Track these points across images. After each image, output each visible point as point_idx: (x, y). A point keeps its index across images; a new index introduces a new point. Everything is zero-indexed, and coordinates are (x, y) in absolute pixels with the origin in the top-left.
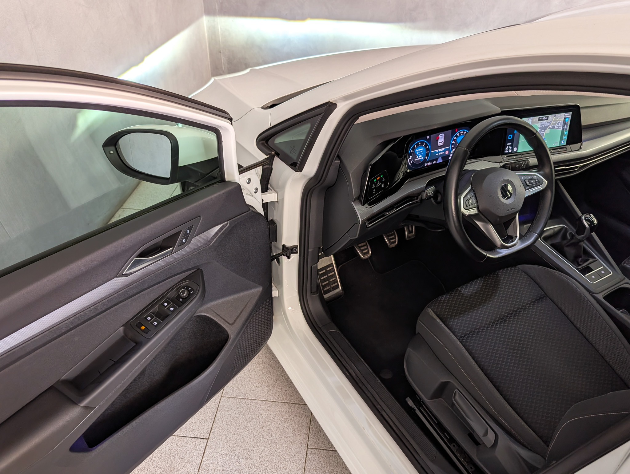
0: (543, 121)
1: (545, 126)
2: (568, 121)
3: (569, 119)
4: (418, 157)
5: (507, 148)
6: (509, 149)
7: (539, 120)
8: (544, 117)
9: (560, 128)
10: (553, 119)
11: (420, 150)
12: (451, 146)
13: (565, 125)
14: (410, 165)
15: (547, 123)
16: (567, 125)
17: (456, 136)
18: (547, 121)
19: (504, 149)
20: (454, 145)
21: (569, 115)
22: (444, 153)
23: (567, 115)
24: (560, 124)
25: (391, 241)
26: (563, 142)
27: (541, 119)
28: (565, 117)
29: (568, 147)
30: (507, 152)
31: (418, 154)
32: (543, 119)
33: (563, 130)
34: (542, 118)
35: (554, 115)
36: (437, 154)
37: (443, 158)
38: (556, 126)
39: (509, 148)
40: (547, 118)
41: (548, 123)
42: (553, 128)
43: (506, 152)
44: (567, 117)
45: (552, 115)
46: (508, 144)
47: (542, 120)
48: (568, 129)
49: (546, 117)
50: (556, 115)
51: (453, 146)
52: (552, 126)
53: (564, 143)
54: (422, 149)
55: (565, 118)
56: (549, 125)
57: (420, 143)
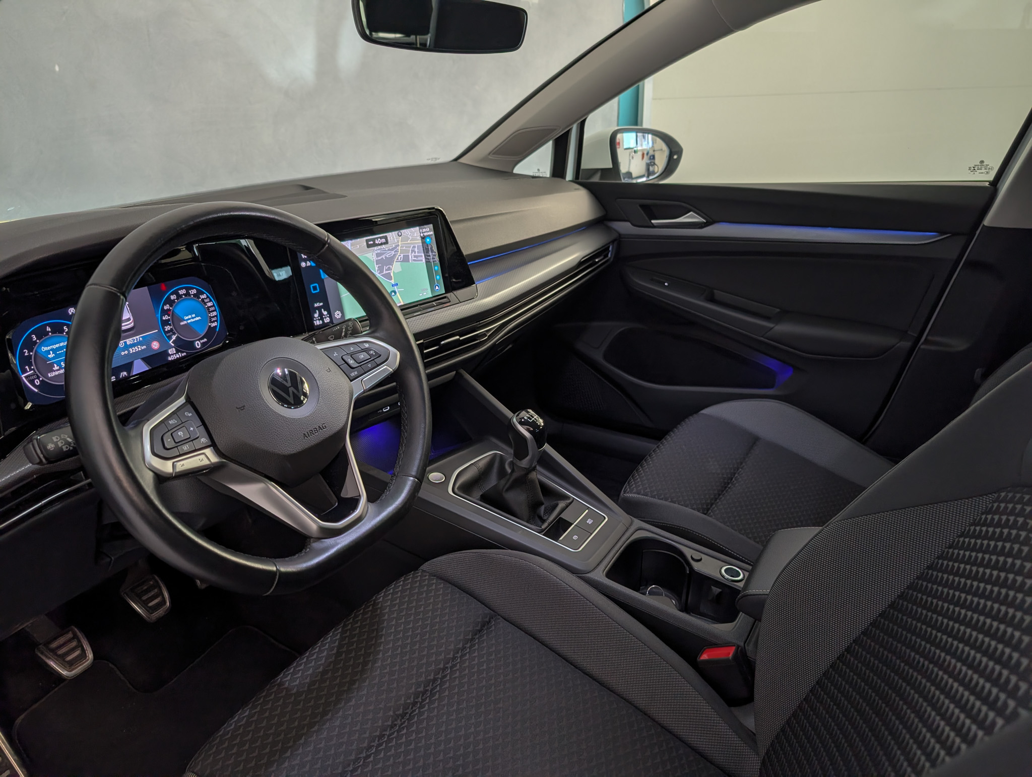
0: (379, 247)
1: (385, 257)
2: (432, 242)
3: (431, 239)
4: (56, 368)
5: (316, 315)
6: (321, 317)
7: (369, 246)
8: (377, 238)
9: (419, 258)
10: (398, 241)
11: (57, 346)
12: (164, 329)
13: (428, 252)
14: (36, 390)
15: (389, 250)
16: (432, 251)
17: (171, 303)
18: (387, 246)
19: (311, 319)
20: (170, 325)
21: (428, 230)
22: (145, 347)
23: (424, 230)
24: (416, 250)
25: (150, 604)
26: (437, 288)
27: (372, 242)
28: (422, 235)
29: (450, 295)
30: (321, 322)
31: (54, 358)
32: (377, 242)
33: (428, 262)
34: (374, 240)
35: (397, 232)
36: (123, 353)
37: (146, 360)
38: (410, 256)
39: (321, 315)
40: (383, 240)
41: (392, 249)
42: (406, 259)
43: (318, 323)
44: (426, 234)
45: (393, 233)
46: (316, 305)
47: (375, 245)
48: (437, 259)
49: (381, 238)
50: (403, 231)
51: (168, 328)
52: (402, 255)
53: (440, 289)
54: (62, 344)
55: (423, 238)
56: (395, 255)
57: (48, 329)
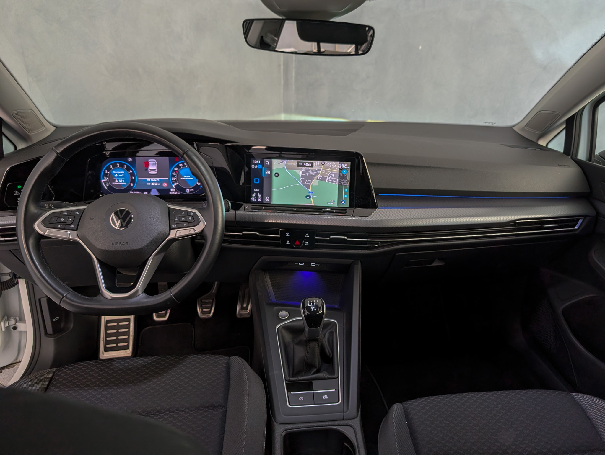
0: (306, 168)
1: (309, 175)
2: (347, 173)
3: (347, 171)
4: (117, 181)
5: (254, 195)
6: (257, 197)
7: (298, 166)
8: (306, 163)
9: (334, 181)
10: (321, 168)
11: (120, 172)
12: (171, 179)
13: (342, 178)
14: (106, 188)
15: (312, 171)
16: (346, 179)
17: (179, 167)
18: (311, 168)
19: (250, 196)
20: (175, 178)
21: (346, 166)
22: (159, 184)
23: (343, 165)
24: (333, 175)
25: (204, 310)
26: (343, 202)
27: (301, 164)
28: (340, 167)
29: (350, 211)
30: (256, 200)
31: (117, 177)
32: (305, 164)
33: (340, 185)
34: (303, 163)
35: (321, 162)
36: (148, 184)
37: (158, 190)
38: (327, 179)
39: (257, 196)
40: (310, 165)
41: (315, 171)
42: (324, 179)
43: (253, 199)
44: (343, 167)
45: (318, 162)
46: (255, 190)
47: (303, 166)
48: (348, 184)
49: (308, 163)
50: (326, 162)
51: (174, 179)
52: (321, 176)
53: (345, 203)
54: (122, 172)
55: (341, 170)
56: (316, 175)
57: (118, 164)
